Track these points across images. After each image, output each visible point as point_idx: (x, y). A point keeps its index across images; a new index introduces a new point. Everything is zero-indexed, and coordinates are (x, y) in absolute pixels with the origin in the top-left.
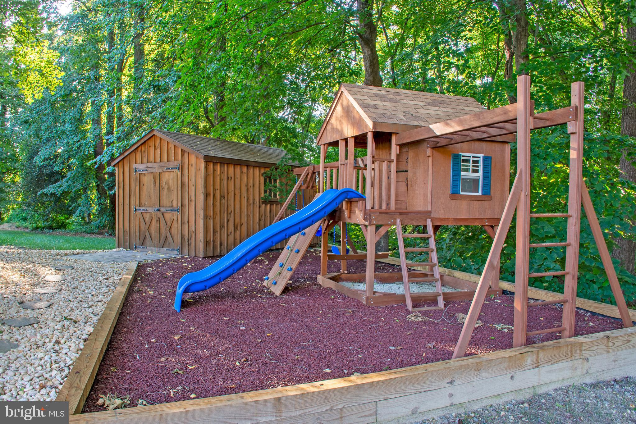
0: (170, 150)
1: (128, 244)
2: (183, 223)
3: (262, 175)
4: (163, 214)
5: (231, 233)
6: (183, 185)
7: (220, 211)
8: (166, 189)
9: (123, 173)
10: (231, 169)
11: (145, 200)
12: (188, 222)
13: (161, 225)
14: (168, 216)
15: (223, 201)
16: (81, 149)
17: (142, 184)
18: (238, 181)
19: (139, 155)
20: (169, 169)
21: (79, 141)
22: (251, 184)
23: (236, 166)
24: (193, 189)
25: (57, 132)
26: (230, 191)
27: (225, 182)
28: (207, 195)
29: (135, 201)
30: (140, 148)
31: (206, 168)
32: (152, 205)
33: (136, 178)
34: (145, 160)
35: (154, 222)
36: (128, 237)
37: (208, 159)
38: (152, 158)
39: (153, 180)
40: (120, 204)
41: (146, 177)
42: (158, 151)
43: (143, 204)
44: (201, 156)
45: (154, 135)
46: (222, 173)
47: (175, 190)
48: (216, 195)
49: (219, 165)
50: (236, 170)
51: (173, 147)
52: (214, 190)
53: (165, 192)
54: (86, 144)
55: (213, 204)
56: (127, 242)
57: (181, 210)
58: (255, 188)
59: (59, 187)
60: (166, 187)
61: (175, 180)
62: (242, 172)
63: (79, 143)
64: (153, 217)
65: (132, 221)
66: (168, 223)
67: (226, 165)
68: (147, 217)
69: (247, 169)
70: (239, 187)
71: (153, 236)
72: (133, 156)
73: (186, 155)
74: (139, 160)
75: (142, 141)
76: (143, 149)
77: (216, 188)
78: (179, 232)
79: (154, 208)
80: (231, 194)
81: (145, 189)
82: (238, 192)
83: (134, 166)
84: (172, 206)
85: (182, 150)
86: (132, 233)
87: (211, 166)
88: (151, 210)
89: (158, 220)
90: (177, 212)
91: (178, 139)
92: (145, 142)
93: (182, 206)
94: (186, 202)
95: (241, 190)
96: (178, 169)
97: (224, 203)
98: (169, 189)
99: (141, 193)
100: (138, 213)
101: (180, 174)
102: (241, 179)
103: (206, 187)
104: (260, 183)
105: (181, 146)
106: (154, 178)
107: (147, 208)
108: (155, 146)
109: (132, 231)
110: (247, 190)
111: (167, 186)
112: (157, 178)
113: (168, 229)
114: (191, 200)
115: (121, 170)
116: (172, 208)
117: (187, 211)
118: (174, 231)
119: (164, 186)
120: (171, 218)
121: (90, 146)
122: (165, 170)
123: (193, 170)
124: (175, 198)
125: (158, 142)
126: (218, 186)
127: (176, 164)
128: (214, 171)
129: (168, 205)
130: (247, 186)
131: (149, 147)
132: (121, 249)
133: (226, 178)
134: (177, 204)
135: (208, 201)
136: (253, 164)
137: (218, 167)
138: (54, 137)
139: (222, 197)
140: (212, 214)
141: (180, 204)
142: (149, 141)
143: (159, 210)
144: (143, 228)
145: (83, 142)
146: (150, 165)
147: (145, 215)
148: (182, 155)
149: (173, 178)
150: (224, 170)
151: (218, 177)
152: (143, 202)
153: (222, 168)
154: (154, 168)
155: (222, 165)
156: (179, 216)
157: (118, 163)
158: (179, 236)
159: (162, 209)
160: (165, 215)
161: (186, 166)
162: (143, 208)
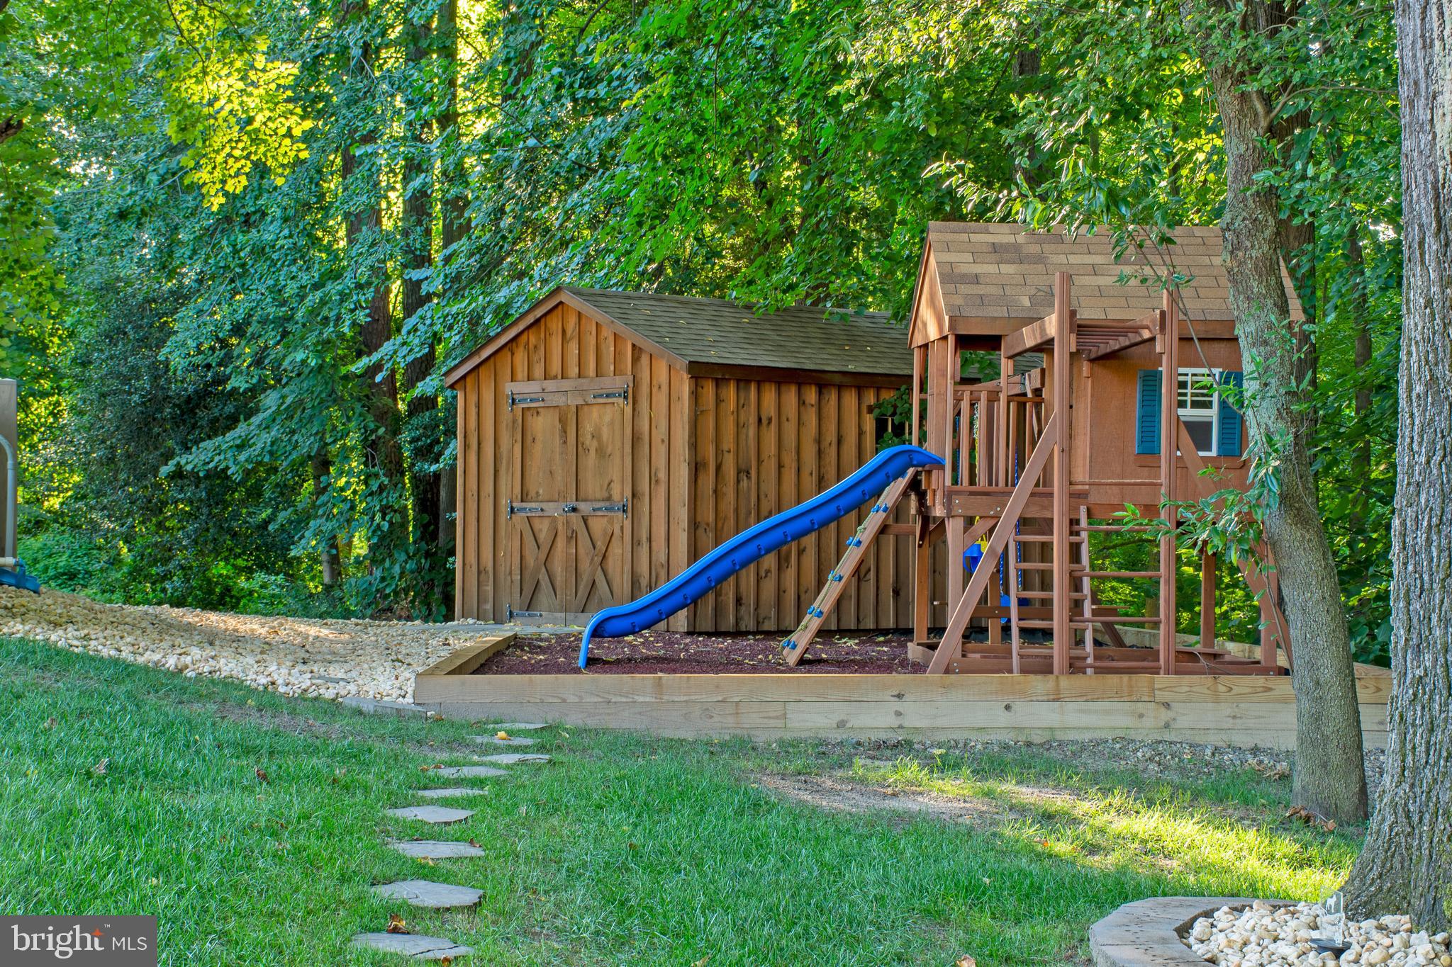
0: (603, 347)
1: (489, 606)
2: (635, 543)
3: (870, 410)
4: (585, 520)
5: (768, 571)
6: (635, 439)
7: (737, 510)
8: (593, 452)
9: (478, 406)
10: (770, 395)
11: (537, 484)
12: (650, 540)
13: (581, 551)
14: (598, 525)
15: (744, 483)
16: (325, 312)
17: (529, 439)
18: (790, 429)
19: (520, 356)
20: (601, 396)
21: (316, 287)
22: (831, 436)
23: (784, 388)
24: (660, 451)
25: (236, 252)
26: (764, 456)
27: (752, 431)
28: (697, 468)
29: (510, 486)
30: (524, 337)
31: (695, 395)
32: (556, 496)
33: (514, 421)
34: (538, 371)
35: (561, 543)
36: (490, 588)
37: (699, 371)
38: (556, 367)
39: (558, 426)
40: (469, 494)
41: (540, 418)
42: (573, 348)
43: (532, 494)
44: (682, 364)
45: (561, 303)
46: (740, 406)
47: (617, 454)
48: (724, 468)
49: (732, 387)
50: (784, 396)
51: (611, 339)
52: (719, 452)
53: (590, 460)
54: (344, 297)
55: (715, 491)
56: (486, 601)
57: (630, 508)
58: (845, 448)
59: (241, 447)
60: (593, 445)
61: (617, 427)
62: (802, 403)
63: (319, 294)
64: (560, 528)
65: (503, 542)
66: (599, 544)
67: (753, 387)
68: (543, 528)
69: (820, 393)
70: (794, 445)
71: (559, 580)
72: (505, 359)
73: (645, 360)
74: (521, 371)
75: (530, 319)
76: (533, 340)
77: (725, 448)
78: (628, 568)
79: (562, 505)
80: (770, 467)
81: (537, 450)
82: (789, 460)
83: (509, 388)
84: (609, 498)
85: (634, 345)
86: (501, 576)
87: (709, 389)
88: (554, 510)
89: (573, 537)
90: (620, 514)
91: (624, 318)
92: (537, 321)
93: (634, 495)
94: (644, 486)
95: (798, 453)
96: (626, 398)
97: (749, 489)
98: (601, 452)
99: (528, 463)
100: (519, 518)
101: (628, 410)
102: (800, 423)
103: (694, 445)
104: (861, 433)
105: (631, 336)
106: (563, 421)
107: (544, 506)
108: (564, 331)
109: (502, 570)
110: (820, 453)
111: (595, 444)
112: (571, 420)
113: (598, 559)
114: (657, 481)
115: (473, 399)
116: (607, 504)
117: (646, 509)
118: (613, 564)
119: (587, 443)
120: (605, 532)
121: (358, 306)
122: (590, 400)
123: (661, 399)
124: (616, 476)
125: (572, 322)
126: (728, 442)
127: (620, 383)
128: (719, 401)
129: (598, 496)
130: (819, 441)
131: (548, 334)
132: (470, 621)
133: (753, 419)
134: (620, 492)
135: (700, 482)
136: (837, 379)
137: (730, 392)
138: (226, 267)
139: (743, 472)
140: (711, 518)
141: (628, 493)
142: (548, 317)
143: (574, 510)
144: (530, 561)
145: (333, 288)
146: (550, 385)
147: (537, 524)
148: (636, 360)
149: (612, 423)
150: (747, 398)
151: (731, 419)
152: (532, 488)
153: (742, 394)
154: (562, 393)
155: (742, 385)
156: (628, 524)
157: (464, 377)
158: (627, 577)
159: (582, 506)
160: (591, 522)
161: (644, 389)
162: (533, 505)
